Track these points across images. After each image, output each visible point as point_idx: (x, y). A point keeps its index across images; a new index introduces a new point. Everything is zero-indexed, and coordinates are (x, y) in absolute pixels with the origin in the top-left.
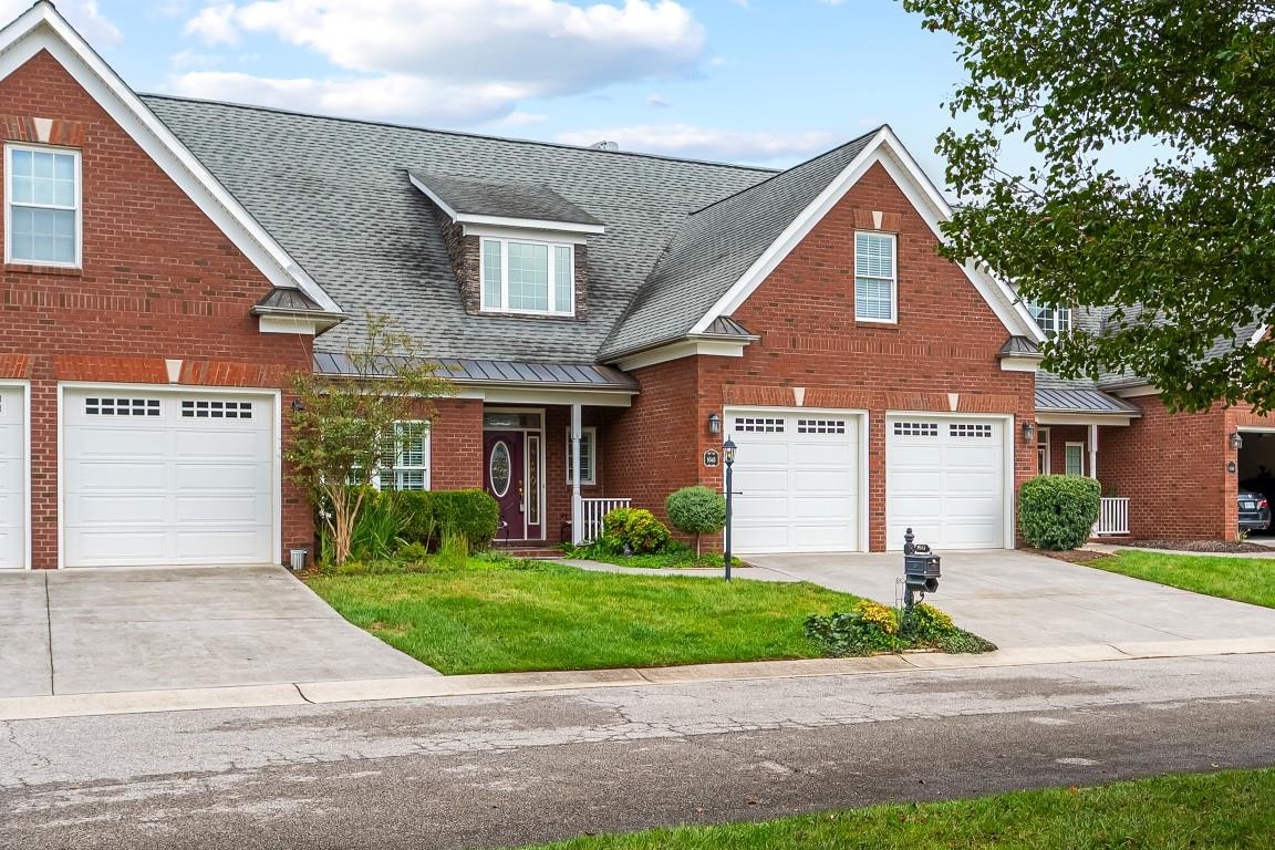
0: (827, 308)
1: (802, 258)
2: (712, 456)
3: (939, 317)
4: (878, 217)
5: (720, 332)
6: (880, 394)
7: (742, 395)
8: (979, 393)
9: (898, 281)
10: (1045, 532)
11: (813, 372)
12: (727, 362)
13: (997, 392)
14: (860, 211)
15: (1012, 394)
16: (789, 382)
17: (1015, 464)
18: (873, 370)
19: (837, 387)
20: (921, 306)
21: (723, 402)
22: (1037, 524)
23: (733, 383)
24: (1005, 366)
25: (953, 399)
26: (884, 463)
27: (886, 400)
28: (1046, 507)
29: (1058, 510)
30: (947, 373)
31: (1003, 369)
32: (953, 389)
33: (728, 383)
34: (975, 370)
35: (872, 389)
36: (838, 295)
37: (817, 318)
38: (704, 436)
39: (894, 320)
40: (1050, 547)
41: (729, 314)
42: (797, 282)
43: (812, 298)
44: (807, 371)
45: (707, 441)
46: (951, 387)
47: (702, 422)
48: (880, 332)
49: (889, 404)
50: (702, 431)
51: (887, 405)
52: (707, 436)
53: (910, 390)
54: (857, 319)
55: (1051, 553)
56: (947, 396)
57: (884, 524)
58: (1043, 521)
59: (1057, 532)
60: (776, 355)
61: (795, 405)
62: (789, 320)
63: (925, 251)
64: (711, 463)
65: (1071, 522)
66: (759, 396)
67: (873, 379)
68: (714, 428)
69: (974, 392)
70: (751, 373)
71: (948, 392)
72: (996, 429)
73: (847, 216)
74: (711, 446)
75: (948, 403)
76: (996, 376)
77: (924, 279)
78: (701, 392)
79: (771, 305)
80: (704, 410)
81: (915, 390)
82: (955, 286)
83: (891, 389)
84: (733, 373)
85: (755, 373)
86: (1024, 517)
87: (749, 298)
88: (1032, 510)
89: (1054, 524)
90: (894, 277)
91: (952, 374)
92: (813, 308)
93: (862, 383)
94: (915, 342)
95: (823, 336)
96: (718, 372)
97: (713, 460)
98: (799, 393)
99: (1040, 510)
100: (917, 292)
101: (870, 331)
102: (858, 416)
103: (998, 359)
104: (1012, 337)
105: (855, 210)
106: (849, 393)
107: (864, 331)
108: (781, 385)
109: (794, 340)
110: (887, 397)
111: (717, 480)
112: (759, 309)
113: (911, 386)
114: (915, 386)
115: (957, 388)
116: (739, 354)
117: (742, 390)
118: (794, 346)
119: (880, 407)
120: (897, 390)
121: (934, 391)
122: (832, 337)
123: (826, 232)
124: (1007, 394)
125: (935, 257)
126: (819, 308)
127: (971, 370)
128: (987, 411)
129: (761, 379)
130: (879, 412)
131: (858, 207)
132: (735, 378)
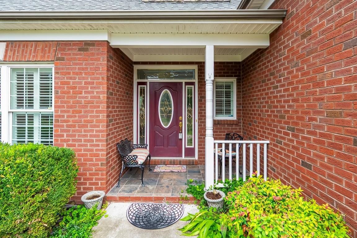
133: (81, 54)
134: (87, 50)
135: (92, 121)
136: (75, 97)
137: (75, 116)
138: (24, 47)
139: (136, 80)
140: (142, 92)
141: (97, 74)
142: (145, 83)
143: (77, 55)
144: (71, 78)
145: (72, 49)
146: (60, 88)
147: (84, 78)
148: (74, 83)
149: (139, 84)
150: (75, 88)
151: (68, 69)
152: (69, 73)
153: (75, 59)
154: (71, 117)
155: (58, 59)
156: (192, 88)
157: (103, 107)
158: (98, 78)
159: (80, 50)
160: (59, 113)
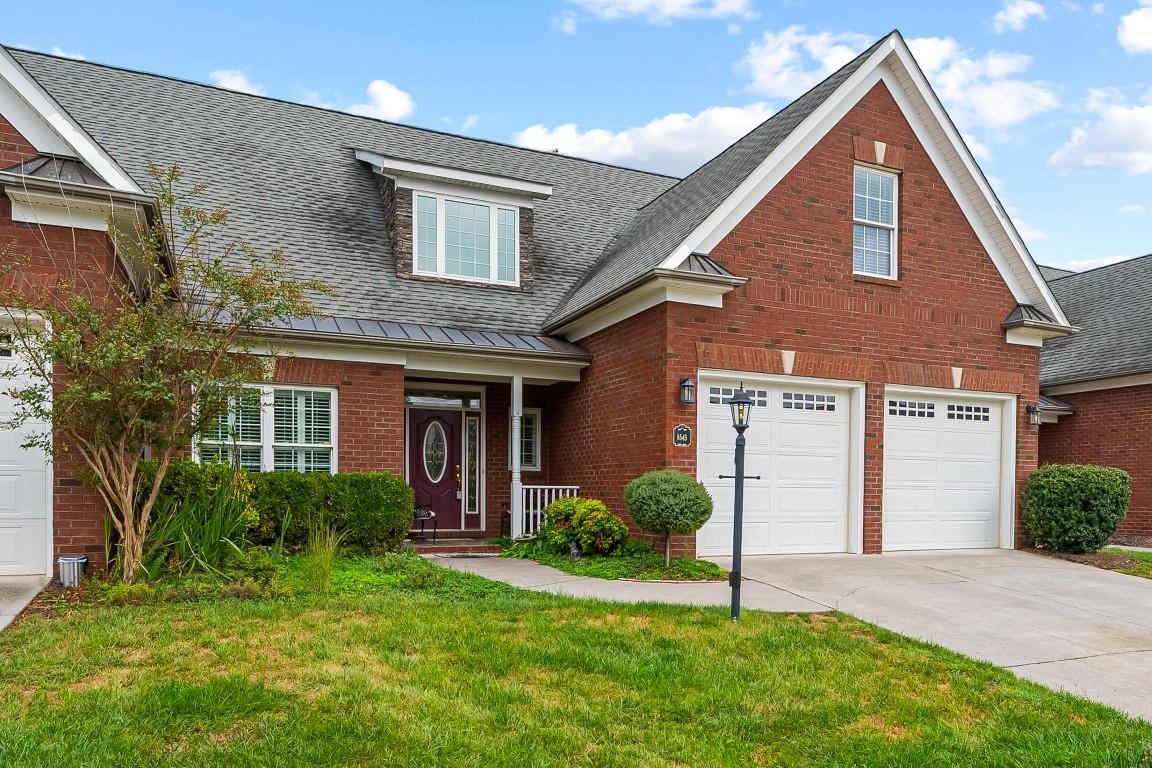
0: (822, 256)
1: (793, 190)
2: (682, 432)
3: (944, 276)
4: (880, 149)
5: (697, 271)
6: (880, 363)
7: (721, 355)
8: (985, 368)
9: (900, 230)
10: (1066, 531)
11: (803, 332)
12: (703, 313)
13: (1002, 368)
14: (861, 140)
15: (1016, 371)
16: (777, 343)
17: (1017, 452)
18: (871, 334)
19: (832, 353)
20: (925, 261)
21: (697, 365)
22: (1057, 521)
23: (710, 341)
24: (1011, 339)
25: (957, 373)
26: (882, 447)
27: (886, 373)
28: (1071, 501)
29: (1086, 505)
30: (951, 344)
31: (1008, 341)
32: (957, 362)
33: (704, 340)
34: (979, 342)
35: (871, 357)
36: (834, 240)
37: (810, 266)
38: (673, 407)
39: (894, 276)
40: (1070, 548)
41: (706, 251)
42: (788, 219)
43: (805, 241)
44: (797, 331)
45: (676, 413)
46: (955, 360)
47: (671, 388)
48: (880, 289)
49: (889, 376)
50: (671, 401)
51: (886, 378)
52: (677, 407)
53: (911, 361)
54: (854, 272)
55: (1072, 556)
56: (950, 370)
57: (880, 519)
58: (1066, 519)
59: (1084, 531)
60: (762, 309)
61: (782, 373)
62: (777, 266)
63: (930, 197)
64: (682, 442)
65: (1102, 520)
66: (741, 358)
67: (871, 345)
68: (687, 395)
69: (978, 367)
70: (731, 330)
71: (952, 365)
72: (994, 412)
73: (846, 143)
74: (682, 420)
75: (951, 378)
76: (1001, 349)
77: (928, 229)
78: (670, 350)
79: (757, 245)
80: (673, 373)
81: (917, 362)
82: (960, 240)
83: (891, 359)
84: (710, 328)
85: (736, 331)
86: (1037, 513)
87: (731, 234)
88: (1048, 506)
89: (1080, 522)
90: (895, 225)
91: (956, 344)
92: (805, 253)
93: (860, 350)
94: (918, 304)
95: (816, 289)
96: (691, 326)
97: (684, 438)
98: (789, 358)
99: (1061, 505)
100: (920, 244)
101: (869, 287)
102: (851, 391)
103: (1004, 330)
104: (1019, 305)
105: (855, 138)
106: (844, 361)
107: (862, 287)
108: (766, 346)
109: (783, 292)
110: (887, 367)
111: (689, 464)
112: (743, 249)
113: (913, 356)
114: (917, 356)
115: (960, 361)
116: (718, 303)
117: (720, 350)
118: (783, 299)
119: (878, 380)
120: (898, 360)
121: (936, 364)
122: (827, 291)
123: (822, 161)
124: (1012, 371)
125: (941, 204)
126: (811, 254)
127: (976, 341)
128: (991, 390)
129: (743, 338)
130: (877, 386)
131: (858, 135)
132: (711, 334)
133: (372, 379)
134: (379, 374)
135: (386, 460)
136: (366, 431)
137: (365, 454)
138: (300, 365)
141: (393, 403)
143: (367, 379)
144: (360, 407)
145: (362, 372)
146: (346, 418)
147: (376, 408)
148: (363, 413)
150: (365, 419)
151: (356, 395)
152: (358, 401)
153: (365, 384)
154: (360, 454)
155: (344, 383)
156: (475, 421)
157: (399, 441)
158: (394, 409)
159: (371, 373)
160: (346, 449)
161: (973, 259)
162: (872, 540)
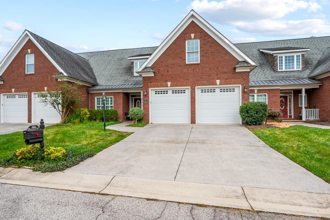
0: (177, 61)
1: (170, 50)
3: (213, 59)
4: (193, 35)
5: (145, 71)
6: (194, 82)
8: (228, 79)
11: (173, 78)
13: (234, 78)
14: (187, 35)
15: (240, 78)
16: (167, 81)
17: (242, 99)
18: (191, 76)
19: (180, 81)
20: (207, 57)
21: (149, 87)
23: (151, 82)
24: (237, 71)
25: (218, 82)
26: (195, 100)
27: (195, 84)
30: (216, 74)
31: (236, 71)
32: (218, 79)
33: (150, 83)
34: (226, 73)
35: (191, 81)
36: (181, 58)
37: (175, 64)
39: (199, 62)
41: (150, 65)
42: (168, 56)
43: (173, 59)
44: (172, 78)
47: (143, 92)
48: (193, 66)
49: (196, 84)
51: (196, 85)
53: (203, 80)
54: (187, 63)
56: (216, 81)
57: (195, 116)
60: (163, 75)
61: (168, 87)
62: (166, 66)
63: (208, 42)
66: (158, 85)
67: (191, 78)
68: (145, 94)
69: (226, 79)
70: (156, 80)
71: (216, 80)
72: (236, 89)
73: (183, 37)
74: (146, 98)
75: (216, 83)
76: (234, 74)
77: (208, 49)
78: (143, 85)
79: (162, 62)
80: (144, 89)
81: (205, 80)
82: (219, 50)
83: (197, 80)
85: (157, 80)
87: (155, 62)
90: (199, 50)
91: (218, 74)
92: (173, 62)
93: (188, 80)
94: (205, 67)
95: (176, 69)
96: (147, 80)
97: (146, 101)
98: (169, 84)
100: (205, 53)
101: (190, 66)
103: (235, 68)
104: (239, 62)
105: (186, 35)
106: (184, 82)
107: (189, 66)
108: (164, 82)
109: (168, 71)
110: (196, 82)
111: (148, 106)
112: (158, 64)
113: (204, 79)
114: (205, 79)
115: (219, 78)
116: (153, 75)
117: (153, 84)
118: (168, 72)
119: (194, 85)
120: (199, 80)
121: (211, 80)
122: (179, 68)
123: (177, 42)
124: (238, 78)
125: (212, 43)
126: (175, 62)
127: (225, 73)
128: (231, 84)
129: (159, 81)
130: (193, 87)
131: (187, 34)
132: (152, 81)
135: (120, 107)
136: (117, 103)
138: (108, 93)
139: (130, 98)
140: (132, 101)
142: (133, 99)
144: (116, 99)
146: (114, 101)
149: (131, 99)
150: (117, 101)
151: (116, 97)
153: (117, 95)
154: (116, 106)
155: (114, 95)
157: (122, 104)
158: (121, 99)
159: (117, 93)
160: (114, 106)
161: (224, 53)
162: (193, 121)
